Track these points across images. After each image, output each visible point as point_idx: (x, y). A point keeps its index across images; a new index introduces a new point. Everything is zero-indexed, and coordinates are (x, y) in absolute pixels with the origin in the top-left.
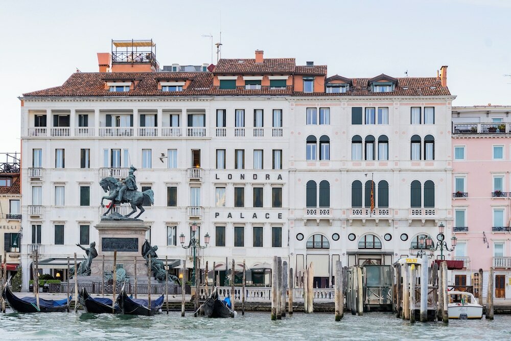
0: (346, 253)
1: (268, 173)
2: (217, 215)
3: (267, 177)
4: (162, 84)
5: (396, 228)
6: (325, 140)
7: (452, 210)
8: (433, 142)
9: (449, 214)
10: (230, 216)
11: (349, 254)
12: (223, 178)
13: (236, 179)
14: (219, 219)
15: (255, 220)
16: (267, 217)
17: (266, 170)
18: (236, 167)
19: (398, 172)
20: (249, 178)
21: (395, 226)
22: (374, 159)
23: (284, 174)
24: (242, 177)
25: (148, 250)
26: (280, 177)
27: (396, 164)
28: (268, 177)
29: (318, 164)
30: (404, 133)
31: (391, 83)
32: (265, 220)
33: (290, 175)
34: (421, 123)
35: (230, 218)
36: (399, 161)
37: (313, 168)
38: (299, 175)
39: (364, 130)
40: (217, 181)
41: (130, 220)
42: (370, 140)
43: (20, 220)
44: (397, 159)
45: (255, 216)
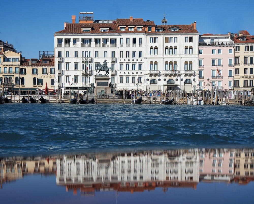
1: (137, 59)
4: (101, 29)
5: (180, 77)
6: (156, 48)
7: (198, 71)
8: (192, 48)
10: (125, 73)
11: (164, 85)
12: (123, 61)
13: (127, 61)
14: (121, 74)
15: (133, 75)
16: (137, 73)
17: (137, 58)
18: (127, 57)
19: (180, 58)
20: (131, 61)
22: (172, 54)
23: (143, 59)
24: (129, 60)
25: (111, 86)
26: (141, 60)
27: (180, 56)
28: (137, 60)
29: (153, 56)
30: (182, 45)
31: (177, 28)
32: (136, 74)
34: (188, 42)
37: (152, 57)
38: (147, 59)
39: (169, 45)
40: (121, 62)
41: (105, 76)
42: (171, 48)
43: (54, 75)
44: (180, 54)
45: (133, 73)
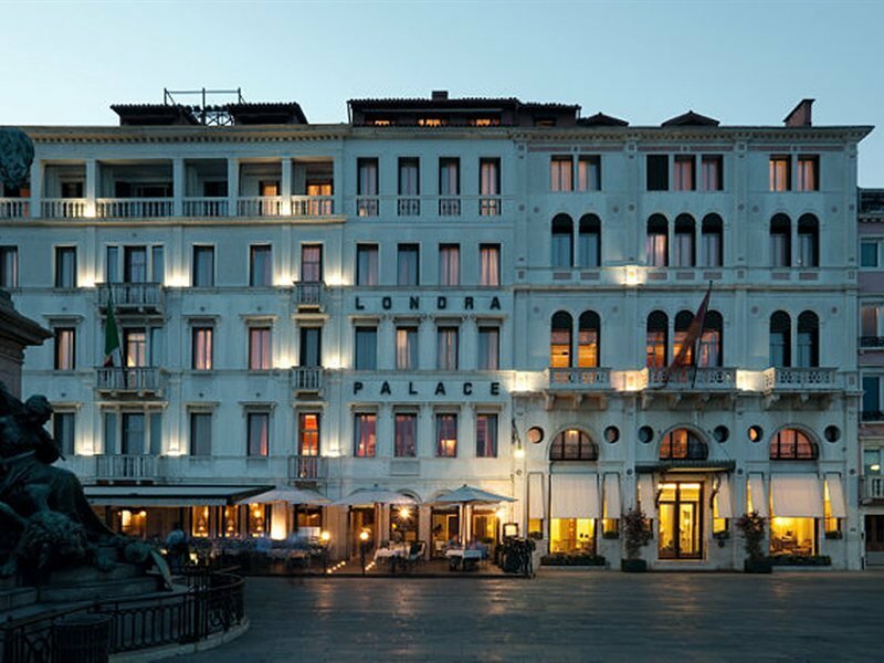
0: (633, 469)
1: (470, 295)
2: (358, 386)
3: (467, 304)
5: (740, 413)
6: (591, 224)
7: (858, 374)
8: (816, 229)
9: (852, 382)
10: (386, 389)
12: (372, 306)
13: (401, 308)
14: (362, 398)
15: (440, 399)
16: (467, 390)
17: (466, 288)
19: (745, 292)
20: (428, 306)
21: (738, 410)
22: (693, 263)
23: (505, 298)
24: (414, 303)
26: (496, 304)
27: (741, 275)
28: (469, 302)
29: (574, 276)
30: (756, 209)
32: (463, 399)
33: (519, 300)
34: (790, 189)
35: (386, 394)
36: (747, 268)
37: (565, 284)
38: (536, 300)
39: (671, 203)
40: (359, 313)
42: (685, 224)
44: (743, 263)
45: (440, 389)
